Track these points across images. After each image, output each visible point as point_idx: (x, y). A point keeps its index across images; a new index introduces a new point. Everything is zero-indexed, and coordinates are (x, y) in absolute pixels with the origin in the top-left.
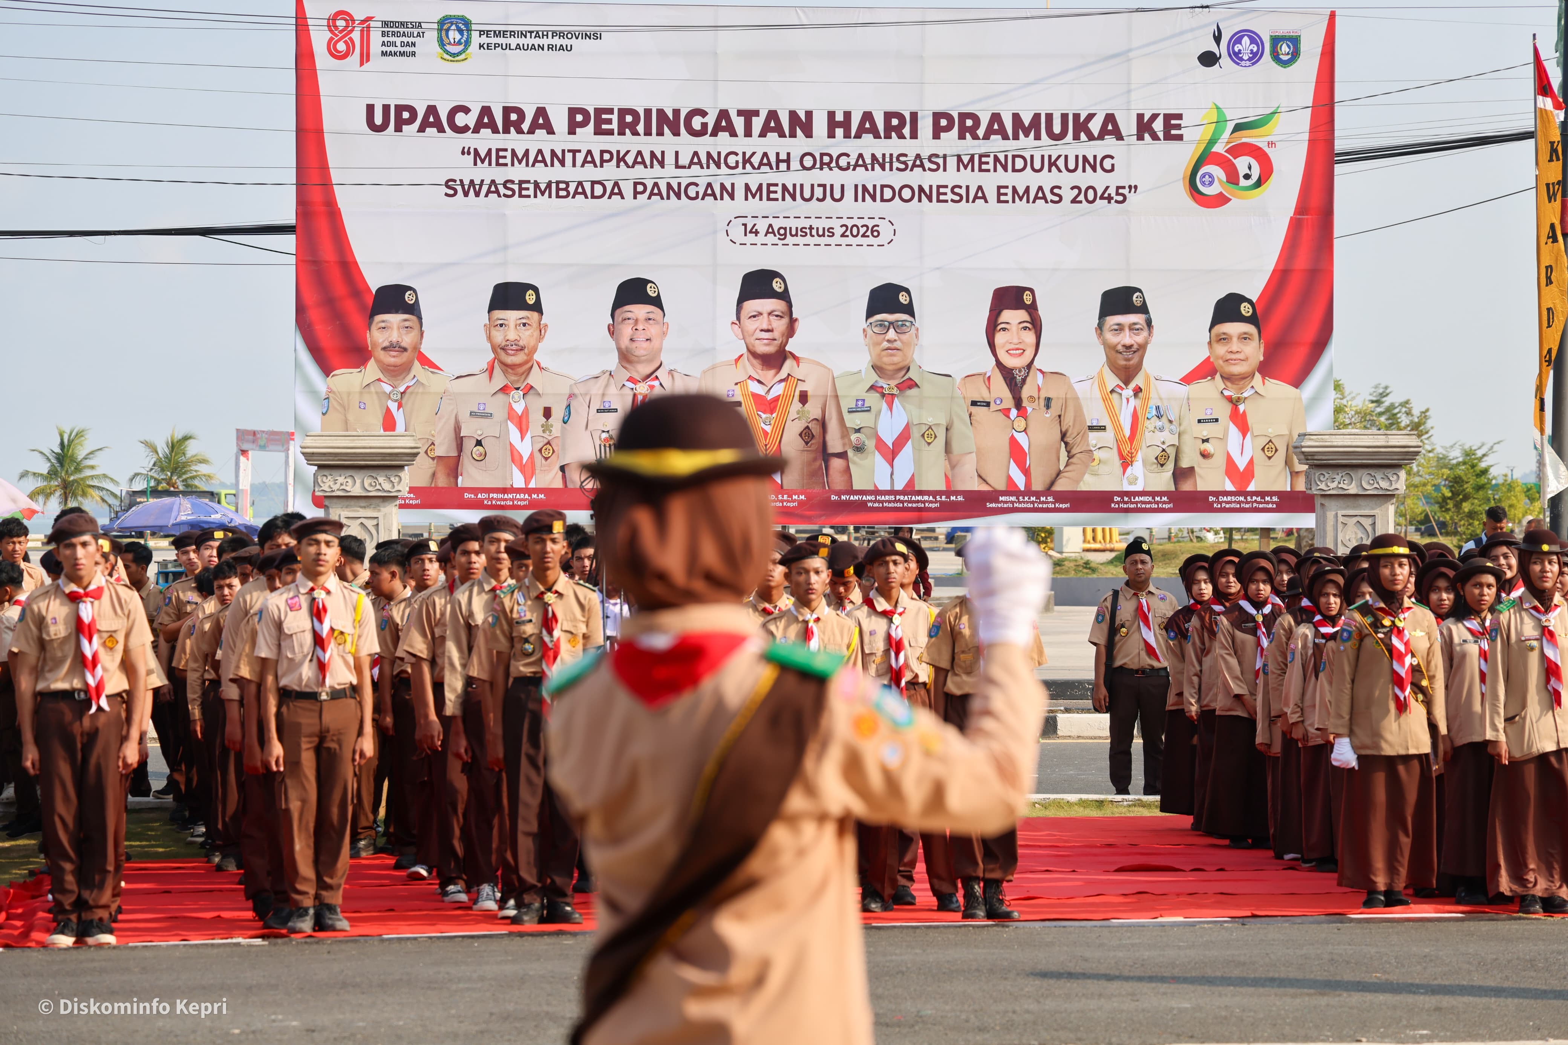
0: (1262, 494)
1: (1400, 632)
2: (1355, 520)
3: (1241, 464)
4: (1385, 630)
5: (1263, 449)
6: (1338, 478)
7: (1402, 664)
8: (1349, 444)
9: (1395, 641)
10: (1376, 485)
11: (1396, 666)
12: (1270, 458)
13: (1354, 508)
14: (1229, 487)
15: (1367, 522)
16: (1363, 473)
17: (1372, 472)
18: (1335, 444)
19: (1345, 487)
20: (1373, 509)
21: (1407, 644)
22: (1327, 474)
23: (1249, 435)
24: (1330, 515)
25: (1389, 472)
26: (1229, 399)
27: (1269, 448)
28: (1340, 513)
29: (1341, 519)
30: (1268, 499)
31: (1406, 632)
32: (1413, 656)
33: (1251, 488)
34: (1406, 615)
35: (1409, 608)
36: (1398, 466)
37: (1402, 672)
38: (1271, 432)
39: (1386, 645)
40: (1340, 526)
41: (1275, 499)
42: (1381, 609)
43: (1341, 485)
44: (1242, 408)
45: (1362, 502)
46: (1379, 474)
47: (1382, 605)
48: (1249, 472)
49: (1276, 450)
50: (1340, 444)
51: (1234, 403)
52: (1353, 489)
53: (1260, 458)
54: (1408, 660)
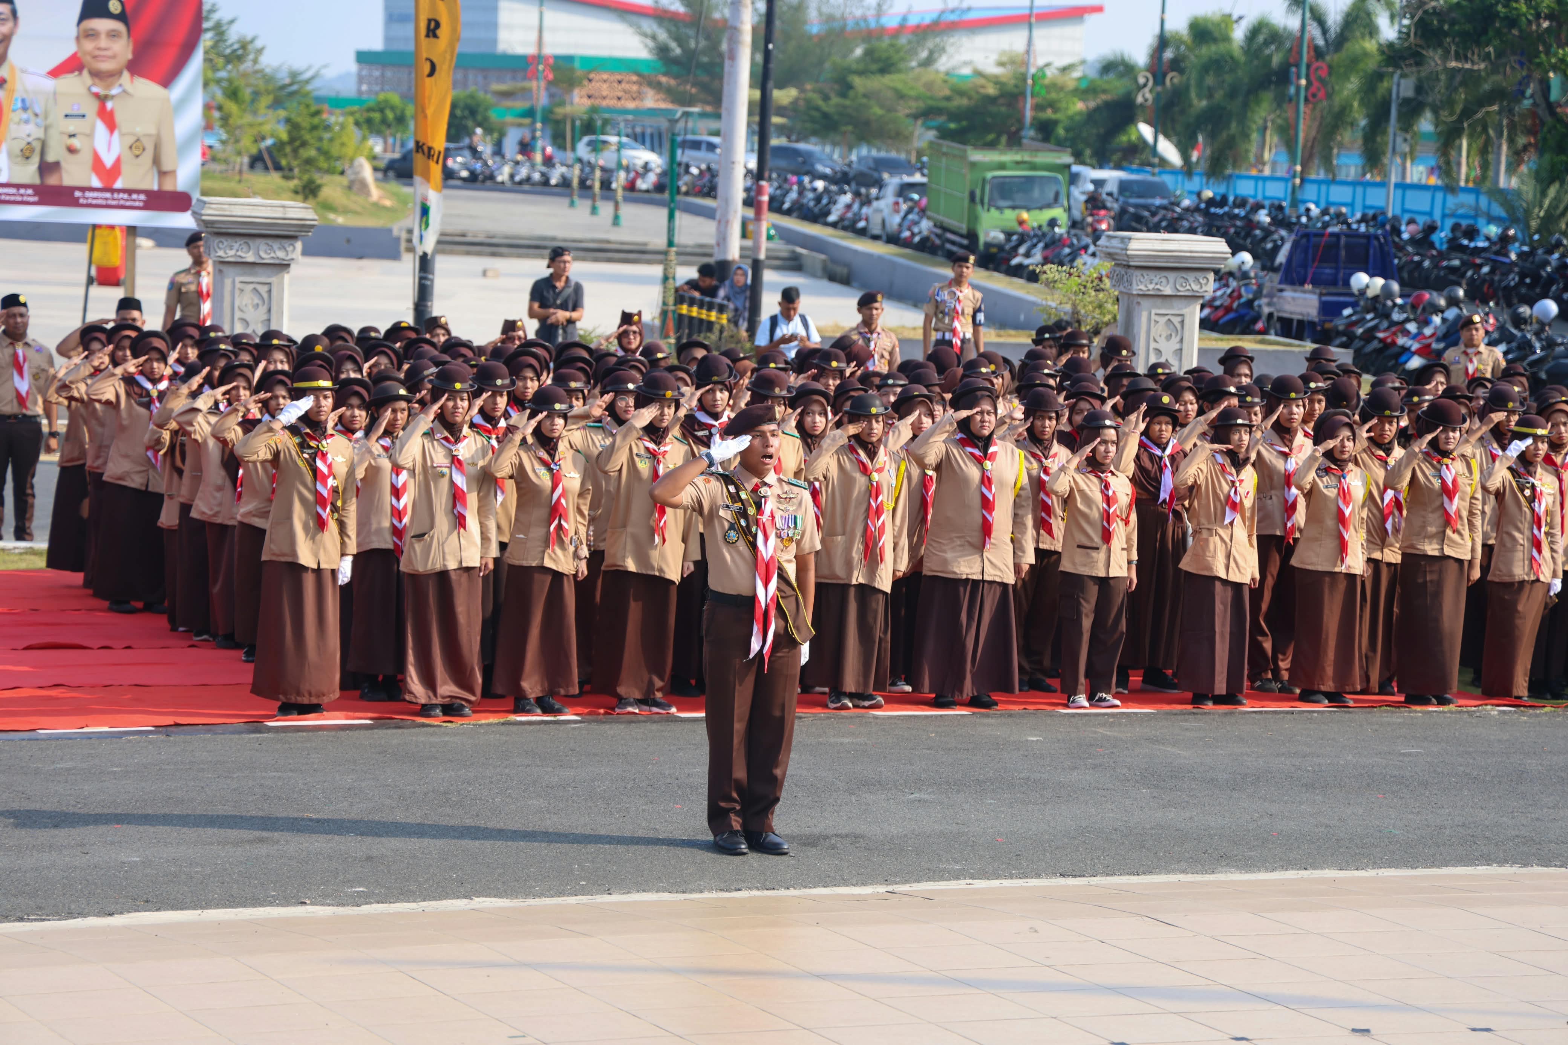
0: (130, 192)
1: (324, 456)
2: (252, 286)
3: (108, 161)
4: (310, 451)
5: (131, 147)
6: (236, 246)
7: (325, 484)
8: (248, 214)
9: (319, 464)
10: (273, 255)
11: (319, 487)
12: (137, 156)
13: (251, 275)
14: (96, 183)
15: (263, 290)
16: (261, 243)
17: (270, 242)
18: (234, 213)
19: (243, 255)
20: (269, 277)
21: (330, 467)
22: (226, 242)
23: (116, 133)
24: (228, 282)
25: (286, 243)
26: (97, 95)
27: (136, 147)
28: (238, 279)
29: (238, 285)
30: (134, 196)
31: (329, 456)
32: (335, 478)
33: (118, 185)
34: (329, 441)
35: (332, 435)
36: (294, 238)
37: (325, 493)
38: (139, 130)
39: (310, 466)
40: (237, 292)
41: (142, 197)
42: (307, 434)
43: (239, 253)
44: (109, 105)
45: (259, 270)
46: (276, 244)
47: (308, 431)
48: (116, 170)
49: (144, 149)
50: (239, 214)
51: (102, 99)
52: (250, 257)
53: (127, 156)
54: (331, 482)
